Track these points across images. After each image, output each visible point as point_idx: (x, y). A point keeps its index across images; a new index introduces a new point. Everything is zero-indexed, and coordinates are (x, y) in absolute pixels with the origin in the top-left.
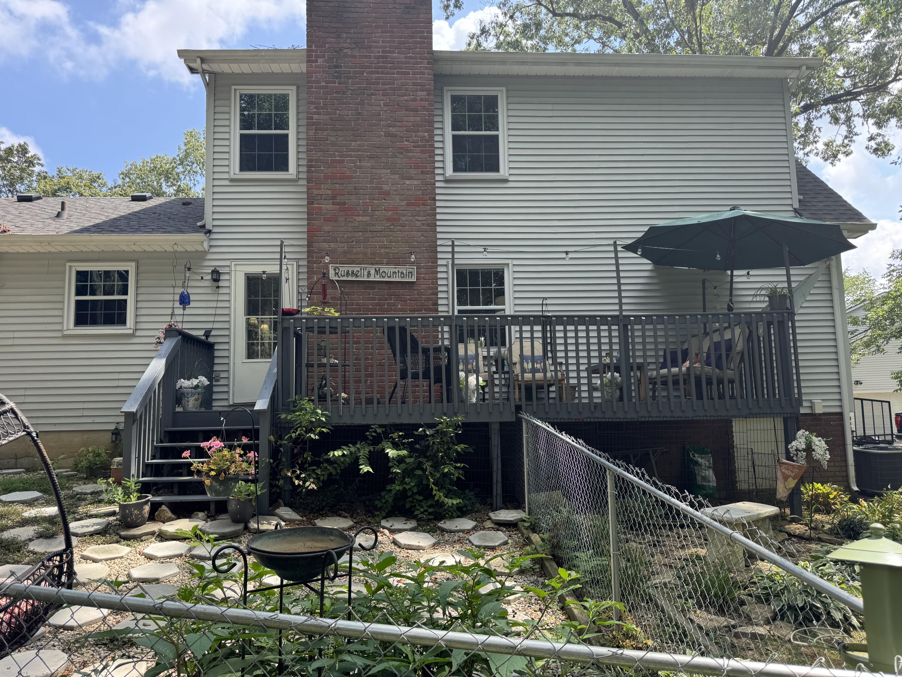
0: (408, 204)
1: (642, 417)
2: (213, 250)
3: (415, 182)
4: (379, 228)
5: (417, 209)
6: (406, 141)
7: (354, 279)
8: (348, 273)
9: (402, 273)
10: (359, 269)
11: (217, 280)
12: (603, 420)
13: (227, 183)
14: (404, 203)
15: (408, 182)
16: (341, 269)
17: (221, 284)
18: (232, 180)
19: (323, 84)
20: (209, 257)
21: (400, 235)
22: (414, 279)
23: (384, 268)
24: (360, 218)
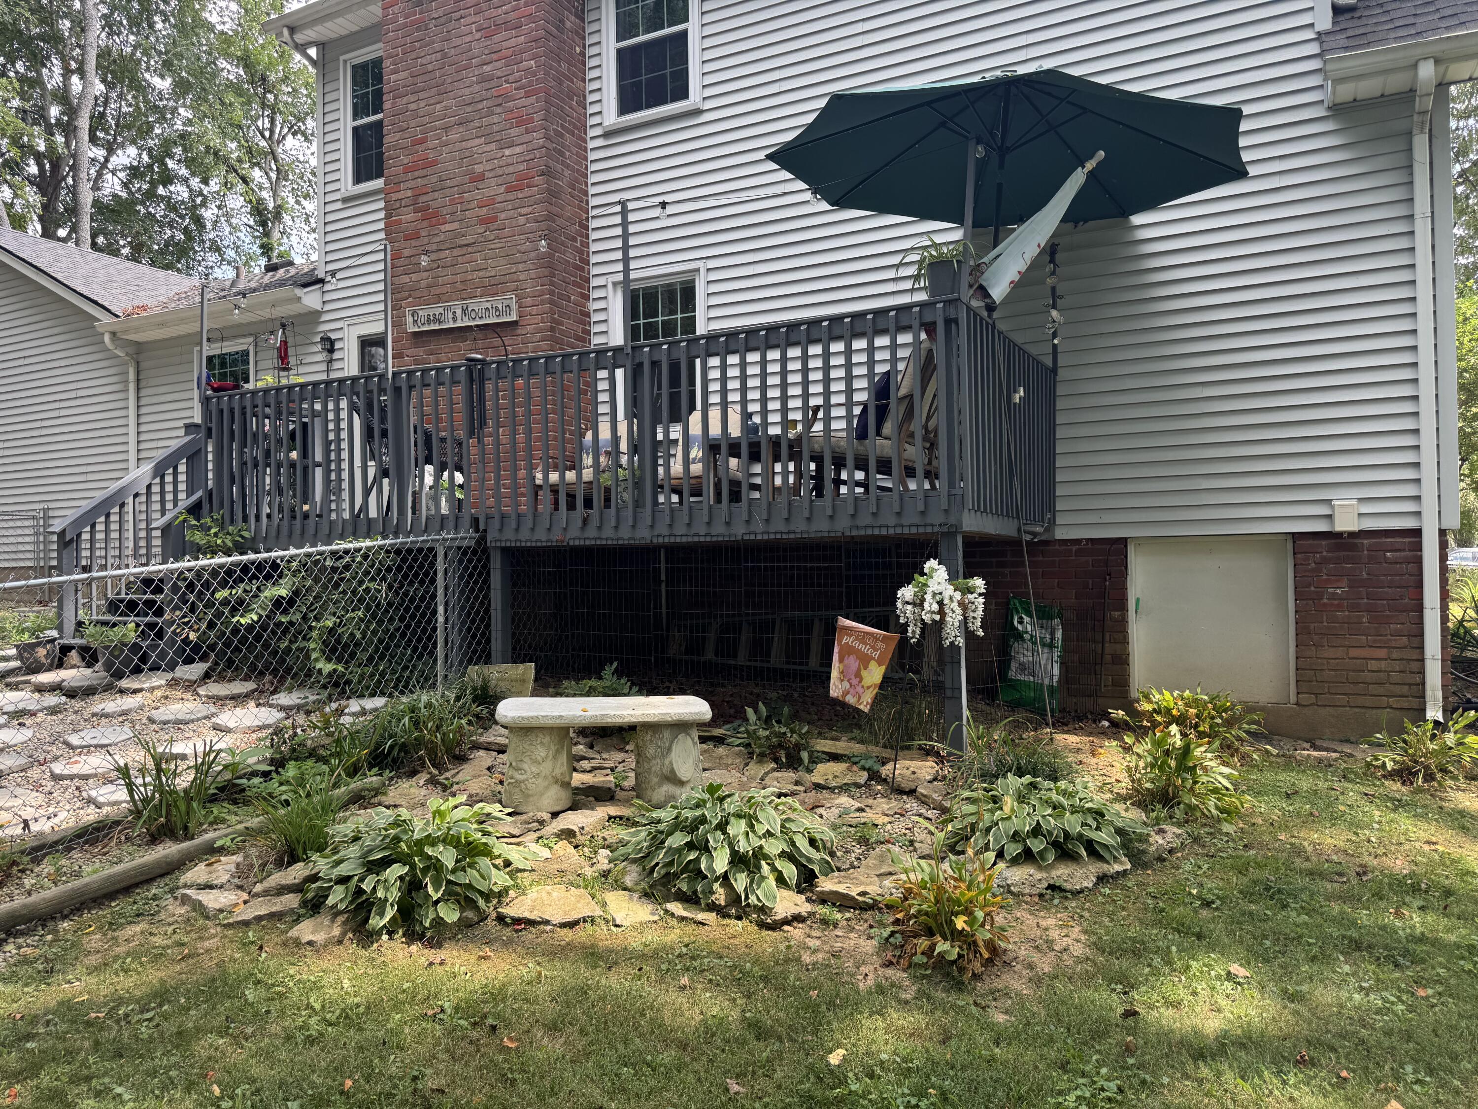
0: (508, 191)
1: (658, 536)
2: (328, 307)
3: (518, 150)
4: (469, 239)
5: (520, 196)
6: (507, 82)
7: (437, 327)
8: (429, 320)
9: (497, 309)
10: (441, 310)
11: (331, 351)
12: (598, 542)
13: (339, 205)
14: (502, 189)
15: (507, 152)
16: (421, 313)
17: (336, 355)
18: (345, 200)
19: (401, 21)
20: (325, 317)
21: (498, 245)
22: (513, 318)
23: (475, 305)
24: (447, 227)
